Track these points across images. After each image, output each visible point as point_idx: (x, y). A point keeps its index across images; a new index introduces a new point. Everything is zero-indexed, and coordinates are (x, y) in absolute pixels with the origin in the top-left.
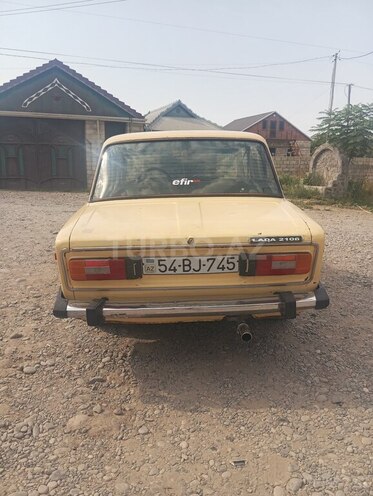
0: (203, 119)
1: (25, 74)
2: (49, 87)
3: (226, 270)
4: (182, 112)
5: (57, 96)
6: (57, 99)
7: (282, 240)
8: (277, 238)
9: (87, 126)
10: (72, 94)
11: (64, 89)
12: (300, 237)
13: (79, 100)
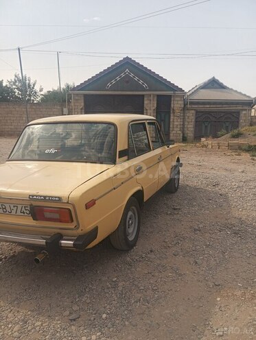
0: (232, 89)
1: (108, 68)
2: (123, 75)
3: (26, 214)
4: (216, 85)
5: (127, 80)
6: (127, 82)
7: (47, 198)
8: (45, 197)
9: (145, 99)
10: (136, 79)
11: (131, 75)
12: (59, 197)
13: (141, 82)
